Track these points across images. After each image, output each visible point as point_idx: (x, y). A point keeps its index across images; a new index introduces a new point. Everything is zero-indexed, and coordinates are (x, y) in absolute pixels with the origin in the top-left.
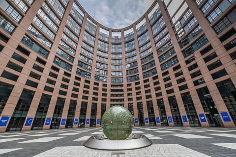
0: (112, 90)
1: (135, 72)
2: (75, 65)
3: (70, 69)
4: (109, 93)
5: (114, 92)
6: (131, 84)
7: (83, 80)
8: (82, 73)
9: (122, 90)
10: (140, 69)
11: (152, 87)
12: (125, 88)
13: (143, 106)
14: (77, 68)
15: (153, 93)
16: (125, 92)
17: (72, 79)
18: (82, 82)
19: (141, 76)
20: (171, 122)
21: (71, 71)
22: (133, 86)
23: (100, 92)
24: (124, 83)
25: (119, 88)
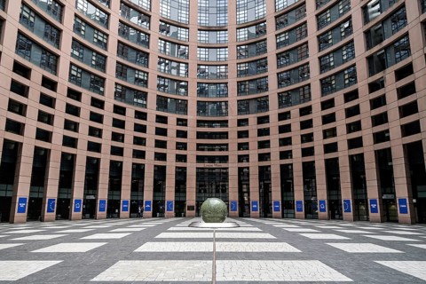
0: (200, 135)
1: (260, 89)
2: (110, 75)
3: (101, 89)
4: (192, 140)
5: (204, 138)
6: (247, 120)
7: (130, 111)
8: (128, 94)
9: (225, 135)
10: (272, 81)
11: (296, 133)
12: (233, 129)
13: (272, 176)
14: (116, 84)
15: (296, 147)
16: (233, 141)
17: (108, 114)
18: (130, 119)
19: (273, 102)
20: (324, 210)
21: (102, 93)
22: (253, 127)
23: (171, 139)
24: (229, 118)
25: (218, 129)
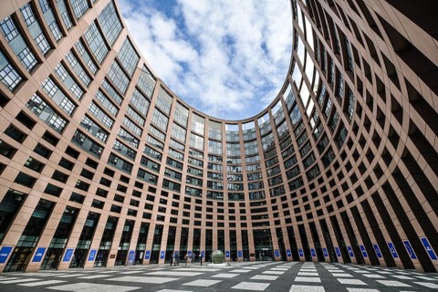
0: (252, 211)
1: (279, 182)
2: (205, 188)
4: (248, 214)
5: (255, 212)
6: (276, 200)
7: (215, 203)
8: (214, 195)
9: (265, 209)
11: (311, 201)
12: (269, 206)
14: (208, 191)
15: (314, 210)
16: (270, 212)
17: (204, 206)
18: (215, 207)
19: (287, 188)
21: (201, 197)
22: (279, 203)
23: (238, 214)
24: (266, 199)
25: (262, 206)
